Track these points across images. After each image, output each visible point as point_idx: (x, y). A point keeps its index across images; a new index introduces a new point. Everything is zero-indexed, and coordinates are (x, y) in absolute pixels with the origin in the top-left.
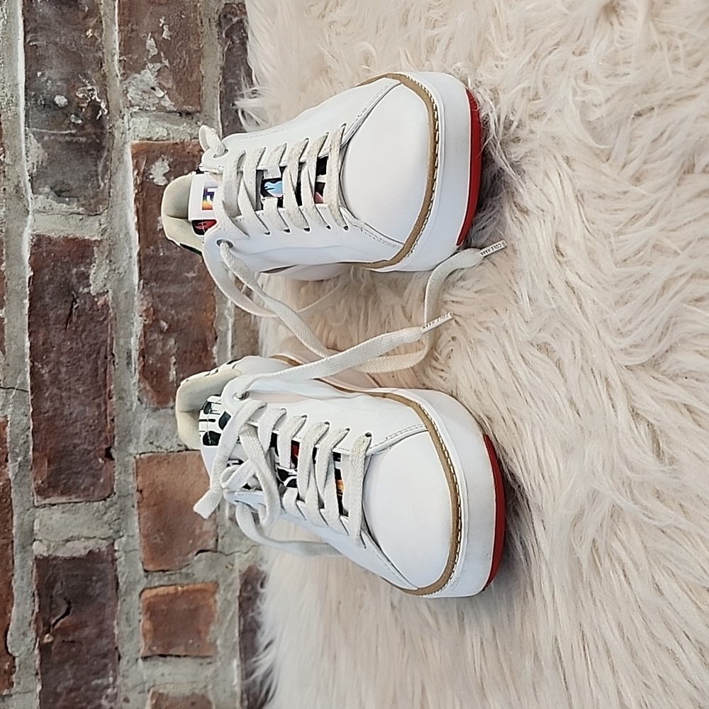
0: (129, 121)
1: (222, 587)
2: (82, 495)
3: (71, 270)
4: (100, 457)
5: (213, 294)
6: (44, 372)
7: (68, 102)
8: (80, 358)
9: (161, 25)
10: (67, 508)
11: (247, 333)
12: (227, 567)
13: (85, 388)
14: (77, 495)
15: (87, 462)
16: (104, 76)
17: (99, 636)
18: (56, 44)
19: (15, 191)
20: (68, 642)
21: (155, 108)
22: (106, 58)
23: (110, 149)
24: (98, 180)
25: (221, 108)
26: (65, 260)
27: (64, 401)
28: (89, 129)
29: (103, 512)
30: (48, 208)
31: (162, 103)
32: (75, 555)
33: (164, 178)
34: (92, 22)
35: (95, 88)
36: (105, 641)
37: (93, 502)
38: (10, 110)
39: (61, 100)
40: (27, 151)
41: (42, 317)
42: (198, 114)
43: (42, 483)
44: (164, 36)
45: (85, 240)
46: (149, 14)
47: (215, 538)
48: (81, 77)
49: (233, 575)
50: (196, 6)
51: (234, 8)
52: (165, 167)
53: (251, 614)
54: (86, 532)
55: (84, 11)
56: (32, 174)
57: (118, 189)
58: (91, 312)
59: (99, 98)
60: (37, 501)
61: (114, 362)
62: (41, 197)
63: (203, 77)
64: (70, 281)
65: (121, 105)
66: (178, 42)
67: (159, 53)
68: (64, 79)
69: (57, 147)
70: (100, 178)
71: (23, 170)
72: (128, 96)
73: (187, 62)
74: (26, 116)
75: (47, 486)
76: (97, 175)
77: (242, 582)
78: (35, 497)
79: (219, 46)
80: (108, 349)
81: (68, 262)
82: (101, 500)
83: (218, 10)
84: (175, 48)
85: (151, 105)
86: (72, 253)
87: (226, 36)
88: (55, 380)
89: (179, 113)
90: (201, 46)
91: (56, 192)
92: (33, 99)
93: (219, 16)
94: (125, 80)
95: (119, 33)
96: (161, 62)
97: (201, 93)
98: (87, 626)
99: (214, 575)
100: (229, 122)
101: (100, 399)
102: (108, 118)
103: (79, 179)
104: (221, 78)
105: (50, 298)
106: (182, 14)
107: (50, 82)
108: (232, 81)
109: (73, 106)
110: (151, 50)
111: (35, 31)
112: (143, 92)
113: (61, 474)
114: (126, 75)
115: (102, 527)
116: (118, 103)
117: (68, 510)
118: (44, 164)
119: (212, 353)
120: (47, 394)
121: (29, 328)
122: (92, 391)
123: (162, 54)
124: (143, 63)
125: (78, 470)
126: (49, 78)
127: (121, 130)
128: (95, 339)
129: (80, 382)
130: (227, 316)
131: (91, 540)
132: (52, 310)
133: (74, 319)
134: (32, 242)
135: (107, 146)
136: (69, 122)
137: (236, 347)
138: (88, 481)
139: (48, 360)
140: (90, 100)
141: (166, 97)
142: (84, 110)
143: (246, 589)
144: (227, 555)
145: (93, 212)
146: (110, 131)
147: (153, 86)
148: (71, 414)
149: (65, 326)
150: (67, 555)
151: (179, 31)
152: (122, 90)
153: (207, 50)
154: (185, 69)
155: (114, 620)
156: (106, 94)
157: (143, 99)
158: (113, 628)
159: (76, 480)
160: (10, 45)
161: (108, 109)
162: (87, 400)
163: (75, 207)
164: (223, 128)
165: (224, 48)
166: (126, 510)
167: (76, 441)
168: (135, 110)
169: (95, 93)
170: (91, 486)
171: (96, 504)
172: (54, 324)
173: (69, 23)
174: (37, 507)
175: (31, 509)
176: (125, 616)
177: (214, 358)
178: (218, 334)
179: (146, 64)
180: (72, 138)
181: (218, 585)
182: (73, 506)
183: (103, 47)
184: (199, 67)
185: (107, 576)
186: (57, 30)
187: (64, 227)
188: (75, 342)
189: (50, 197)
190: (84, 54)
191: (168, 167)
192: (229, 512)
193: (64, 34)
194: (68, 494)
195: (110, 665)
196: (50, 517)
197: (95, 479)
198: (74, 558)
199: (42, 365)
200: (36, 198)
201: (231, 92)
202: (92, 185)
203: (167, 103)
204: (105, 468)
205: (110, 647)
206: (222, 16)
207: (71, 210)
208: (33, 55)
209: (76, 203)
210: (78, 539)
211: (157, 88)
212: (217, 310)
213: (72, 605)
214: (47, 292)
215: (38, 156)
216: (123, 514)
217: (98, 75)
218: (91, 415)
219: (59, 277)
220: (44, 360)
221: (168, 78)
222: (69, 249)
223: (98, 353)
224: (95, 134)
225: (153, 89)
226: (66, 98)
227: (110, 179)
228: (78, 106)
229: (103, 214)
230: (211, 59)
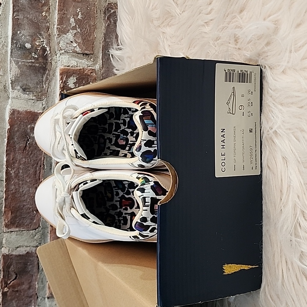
0: (59, 57)
2: (25, 228)
3: (28, 126)
4: (35, 211)
6: (12, 172)
7: (31, 46)
8: (28, 166)
9: (78, 12)
10: (18, 233)
13: (30, 180)
14: (23, 228)
15: (29, 213)
16: (49, 35)
17: (29, 288)
18: (27, 18)
19: (4, 88)
20: (15, 291)
21: (72, 52)
22: (51, 26)
23: (50, 70)
24: (43, 85)
25: (102, 53)
26: (25, 121)
27: (20, 186)
28: (41, 60)
29: (34, 235)
30: (18, 97)
31: (76, 49)
32: (20, 254)
33: (74, 85)
34: (46, 8)
35: (44, 40)
36: (31, 291)
37: (30, 230)
38: (4, 49)
39: (28, 46)
40: (11, 69)
41: (13, 147)
42: (91, 55)
43: (8, 222)
44: (79, 17)
45: (35, 112)
46: (72, 6)
48: (38, 35)
50: (95, 4)
51: (112, 6)
52: (74, 80)
54: (26, 244)
55: (42, 3)
56: (12, 80)
57: (52, 88)
58: (35, 145)
59: (46, 45)
60: (5, 230)
61: (44, 168)
62: (16, 91)
63: (95, 38)
64: (27, 131)
65: (56, 49)
66: (85, 20)
67: (76, 26)
68: (30, 35)
69: (25, 68)
70: (44, 83)
71: (8, 78)
72: (60, 45)
73: (88, 31)
74: (11, 52)
75: (10, 223)
76: (43, 82)
78: (4, 228)
79: (104, 23)
80: (42, 162)
81: (26, 122)
82: (34, 230)
83: (105, 6)
84: (83, 24)
85: (70, 50)
86: (28, 118)
87: (107, 19)
88: (17, 175)
89: (83, 54)
90: (96, 23)
91: (23, 89)
92: (15, 44)
93: (105, 9)
94: (59, 37)
95: (58, 14)
96: (76, 30)
97: (94, 45)
98: (24, 284)
100: (105, 59)
101: (36, 185)
102: (50, 55)
103: (34, 83)
104: (103, 38)
105: (17, 139)
106: (88, 7)
107: (23, 36)
108: (108, 40)
109: (34, 49)
110: (72, 24)
111: (18, 11)
112: (67, 43)
113: (17, 218)
114: (59, 35)
115: (33, 242)
116: (55, 48)
117: (19, 234)
118: (18, 76)
120: (12, 183)
121: (6, 152)
122: (33, 181)
123: (77, 26)
124: (68, 30)
125: (25, 216)
126: (23, 35)
127: (55, 61)
128: (36, 158)
129: (28, 177)
131: (28, 247)
132: (17, 144)
133: (27, 148)
134: (10, 112)
135: (48, 68)
136: (31, 56)
138: (28, 221)
139: (14, 167)
140: (42, 46)
141: (78, 46)
142: (38, 51)
145: (39, 99)
146: (50, 61)
147: (72, 41)
148: (23, 191)
149: (23, 151)
150: (17, 254)
151: (86, 15)
152: (57, 42)
153: (98, 25)
154: (87, 34)
155: (36, 282)
156: (50, 44)
157: (67, 47)
158: (36, 285)
159: (23, 221)
160: (5, 17)
161: (50, 51)
162: (31, 185)
163: (31, 96)
164: (102, 62)
165: (106, 24)
166: (45, 234)
167: (24, 204)
168: (62, 52)
169: (45, 43)
170: (30, 223)
171: (31, 231)
172: (18, 151)
173: (34, 8)
174: (5, 232)
175: (2, 233)
176: (41, 280)
179: (69, 30)
180: (32, 64)
182: (21, 232)
183: (50, 21)
184: (94, 33)
185: (34, 263)
186: (29, 11)
187: (25, 106)
188: (27, 159)
189: (20, 91)
190: (40, 23)
191: (76, 80)
193: (32, 14)
194: (19, 227)
195: (33, 301)
196: (10, 237)
197: (32, 221)
198: (20, 255)
199: (11, 169)
200: (13, 91)
201: (107, 45)
202: (40, 86)
203: (78, 50)
204: (36, 215)
205: (34, 293)
207: (29, 98)
208: (16, 23)
209: (32, 95)
210: (22, 247)
211: (73, 42)
213: (18, 275)
214: (16, 136)
215: (15, 72)
216: (43, 236)
217: (46, 34)
218: (32, 192)
219: (21, 129)
220: (12, 167)
221: (79, 38)
222: (27, 116)
223: (37, 164)
224: (43, 62)
225: (72, 42)
226: (31, 44)
227: (48, 84)
228: (36, 49)
229: (44, 100)
230: (100, 29)
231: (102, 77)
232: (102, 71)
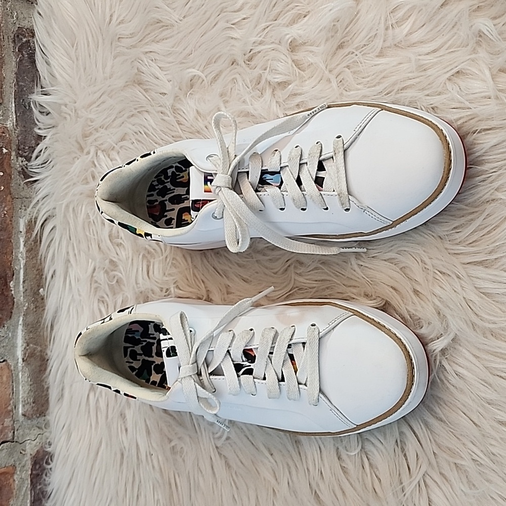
1: (18, 469)
5: (11, 241)
11: (35, 271)
12: (21, 453)
25: (15, 102)
42: (0, 105)
47: (12, 431)
49: (26, 459)
51: (24, 31)
53: (38, 487)
63: (4, 78)
77: (33, 463)
79: (14, 57)
83: (13, 31)
87: (18, 51)
90: (3, 55)
93: (14, 35)
97: (2, 90)
99: (13, 460)
100: (20, 113)
104: (15, 80)
108: (22, 84)
119: (10, 287)
130: (20, 259)
137: (26, 282)
143: (35, 468)
144: (21, 444)
153: (7, 59)
164: (16, 117)
165: (17, 59)
177: (12, 291)
178: (15, 271)
181: (16, 467)
184: (1, 71)
192: (22, 410)
201: (21, 91)
206: (16, 35)
212: (14, 254)
230: (9, 66)
231: (17, 141)
232: (17, 132)
